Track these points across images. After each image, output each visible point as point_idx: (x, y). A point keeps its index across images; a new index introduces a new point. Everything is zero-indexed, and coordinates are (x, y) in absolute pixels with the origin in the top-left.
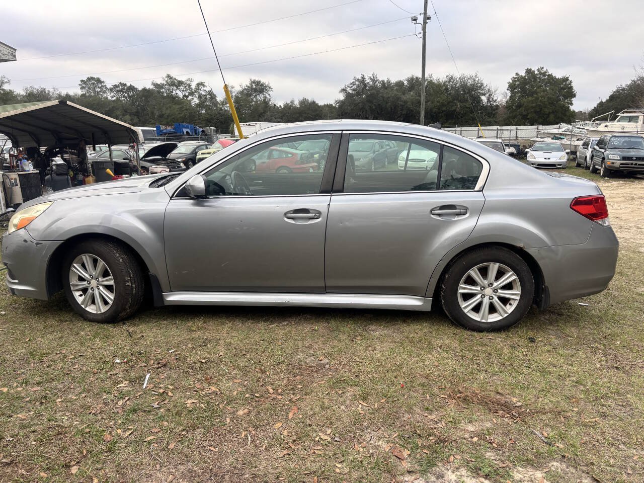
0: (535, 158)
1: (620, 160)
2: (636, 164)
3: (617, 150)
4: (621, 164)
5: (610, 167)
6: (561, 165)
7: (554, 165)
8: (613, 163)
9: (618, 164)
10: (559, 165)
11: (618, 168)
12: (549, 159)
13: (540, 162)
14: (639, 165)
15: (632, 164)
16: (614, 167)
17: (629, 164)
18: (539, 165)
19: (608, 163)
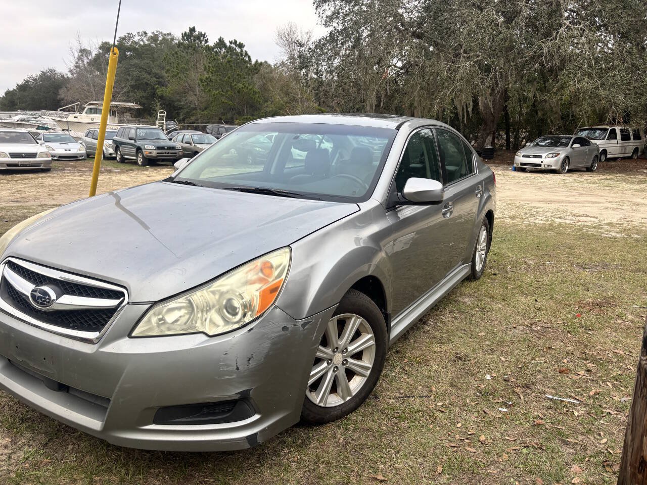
0: (53, 150)
1: (155, 150)
2: (168, 153)
3: (148, 141)
4: (158, 153)
5: (148, 156)
6: (83, 156)
7: (76, 157)
8: (151, 153)
9: (154, 153)
10: (81, 156)
11: (155, 157)
12: (70, 150)
13: (61, 154)
14: (171, 153)
15: (165, 153)
16: (152, 156)
17: (163, 153)
18: (60, 157)
19: (146, 153)
